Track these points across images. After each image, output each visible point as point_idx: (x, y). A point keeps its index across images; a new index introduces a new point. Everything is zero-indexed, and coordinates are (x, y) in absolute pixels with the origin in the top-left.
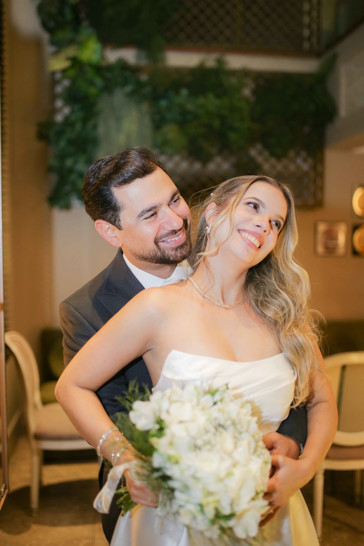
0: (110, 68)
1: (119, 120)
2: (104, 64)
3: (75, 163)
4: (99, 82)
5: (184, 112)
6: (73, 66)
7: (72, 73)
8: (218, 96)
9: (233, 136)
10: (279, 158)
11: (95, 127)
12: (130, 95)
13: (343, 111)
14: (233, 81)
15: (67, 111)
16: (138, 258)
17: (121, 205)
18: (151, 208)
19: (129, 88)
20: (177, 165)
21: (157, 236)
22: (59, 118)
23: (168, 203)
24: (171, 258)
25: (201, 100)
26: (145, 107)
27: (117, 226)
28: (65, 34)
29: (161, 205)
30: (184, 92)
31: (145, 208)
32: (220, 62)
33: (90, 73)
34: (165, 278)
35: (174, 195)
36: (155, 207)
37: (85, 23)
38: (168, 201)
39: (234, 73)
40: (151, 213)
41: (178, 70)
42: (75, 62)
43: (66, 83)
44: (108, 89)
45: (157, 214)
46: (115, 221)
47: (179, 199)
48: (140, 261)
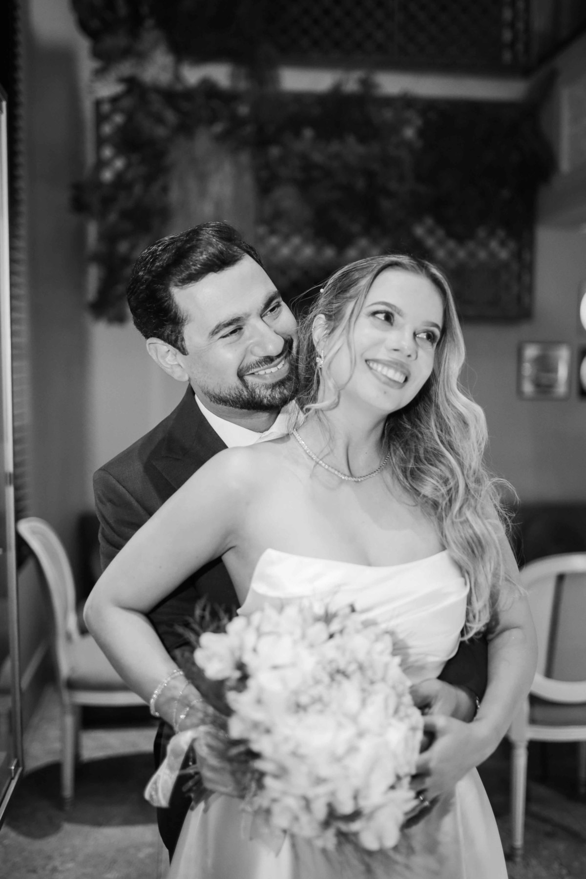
0: (189, 94)
1: (203, 178)
2: (179, 87)
3: (133, 248)
4: (170, 116)
5: (308, 166)
6: (128, 92)
7: (126, 103)
8: (363, 140)
9: (386, 204)
10: (461, 240)
11: (165, 190)
12: (221, 138)
13: (565, 164)
14: (388, 114)
15: (119, 164)
16: (213, 399)
17: (185, 314)
18: (231, 320)
19: (218, 128)
20: (297, 250)
21: (241, 366)
22: (107, 175)
23: (260, 312)
24: (265, 401)
25: (335, 147)
26: (245, 158)
27: (179, 348)
28: (116, 41)
29: (248, 315)
30: (308, 133)
31: (222, 321)
32: (366, 83)
33: (157, 103)
34: (262, 432)
35: (271, 300)
36: (237, 320)
37: (149, 23)
38: (260, 310)
39: (388, 101)
40: (231, 328)
41: (299, 98)
42: (132, 84)
43: (119, 119)
44: (185, 129)
45: (242, 330)
46: (176, 340)
47: (278, 305)
48: (218, 405)
